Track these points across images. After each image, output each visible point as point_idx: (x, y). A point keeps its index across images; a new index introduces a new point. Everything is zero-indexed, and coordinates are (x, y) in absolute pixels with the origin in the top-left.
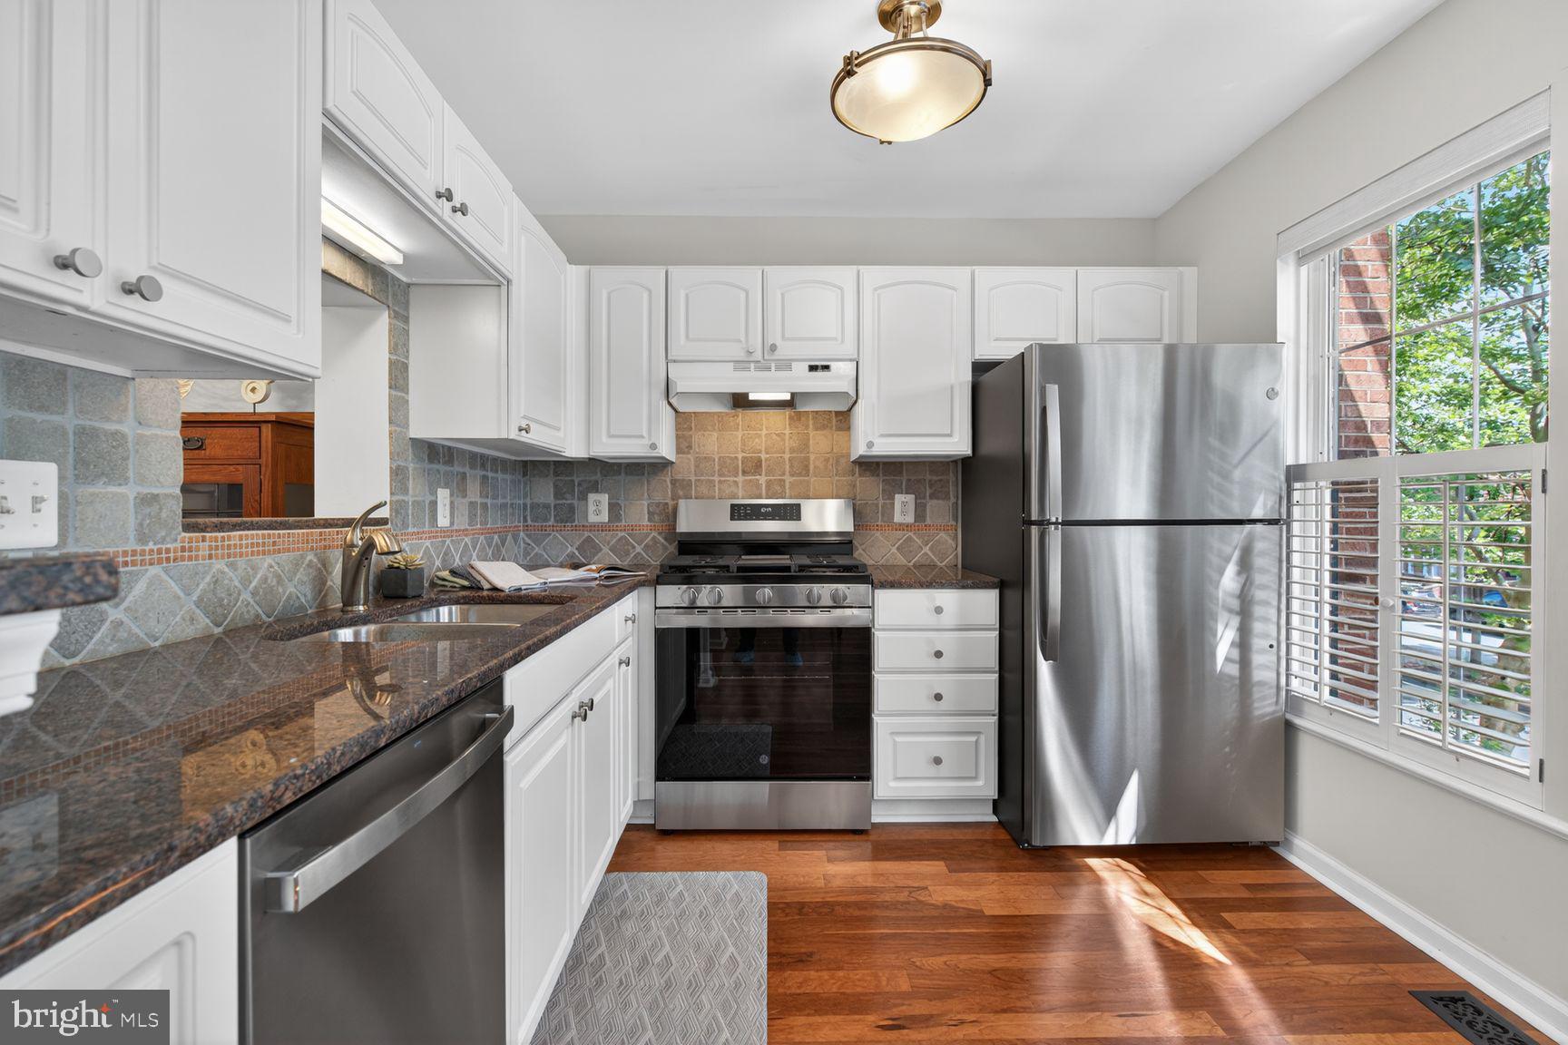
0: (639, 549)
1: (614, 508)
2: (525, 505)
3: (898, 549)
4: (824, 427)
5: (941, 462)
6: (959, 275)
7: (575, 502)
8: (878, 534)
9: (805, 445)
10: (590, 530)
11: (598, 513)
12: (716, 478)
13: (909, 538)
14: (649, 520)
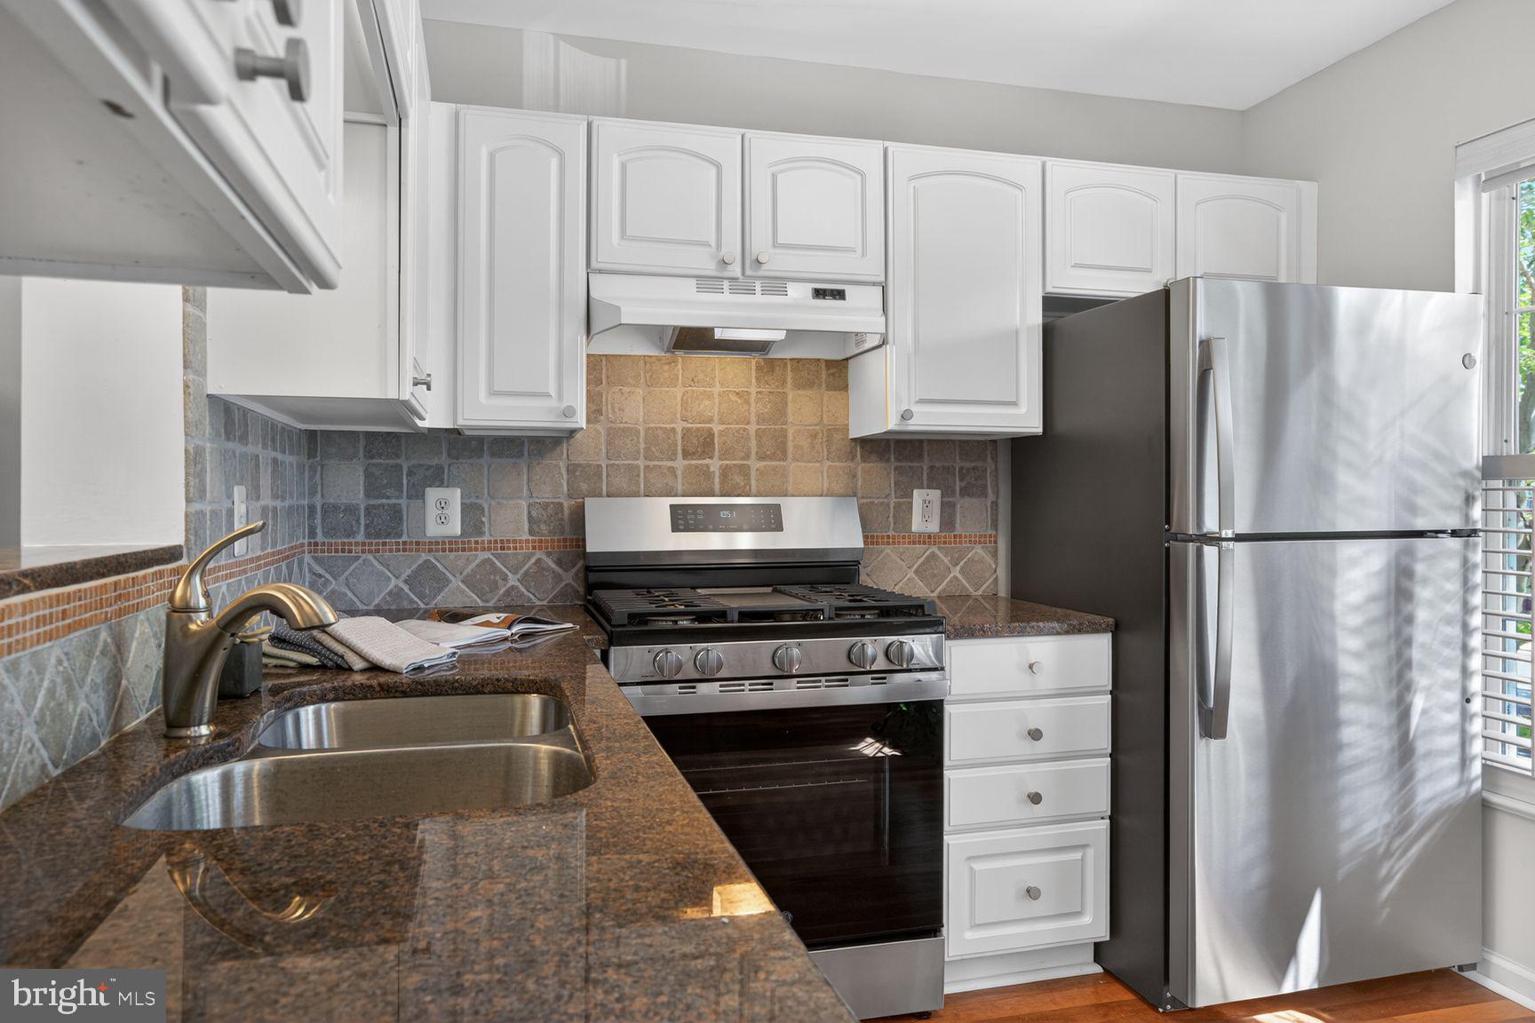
0: (513, 580)
1: (471, 512)
2: (312, 509)
3: (916, 572)
4: (810, 384)
5: (978, 442)
6: (1024, 167)
7: (403, 502)
8: (888, 550)
9: (780, 412)
10: (430, 551)
11: (443, 519)
12: (641, 463)
13: (933, 555)
14: (531, 532)
